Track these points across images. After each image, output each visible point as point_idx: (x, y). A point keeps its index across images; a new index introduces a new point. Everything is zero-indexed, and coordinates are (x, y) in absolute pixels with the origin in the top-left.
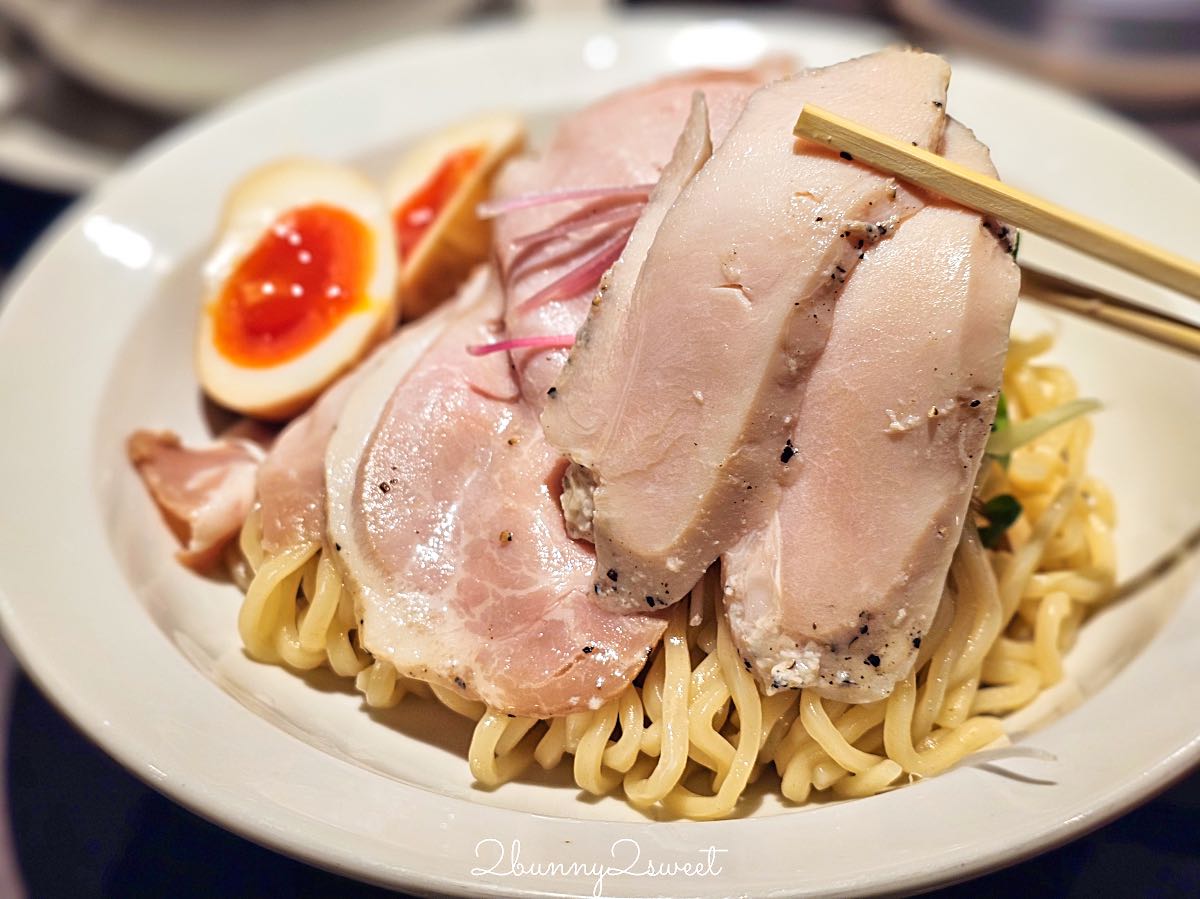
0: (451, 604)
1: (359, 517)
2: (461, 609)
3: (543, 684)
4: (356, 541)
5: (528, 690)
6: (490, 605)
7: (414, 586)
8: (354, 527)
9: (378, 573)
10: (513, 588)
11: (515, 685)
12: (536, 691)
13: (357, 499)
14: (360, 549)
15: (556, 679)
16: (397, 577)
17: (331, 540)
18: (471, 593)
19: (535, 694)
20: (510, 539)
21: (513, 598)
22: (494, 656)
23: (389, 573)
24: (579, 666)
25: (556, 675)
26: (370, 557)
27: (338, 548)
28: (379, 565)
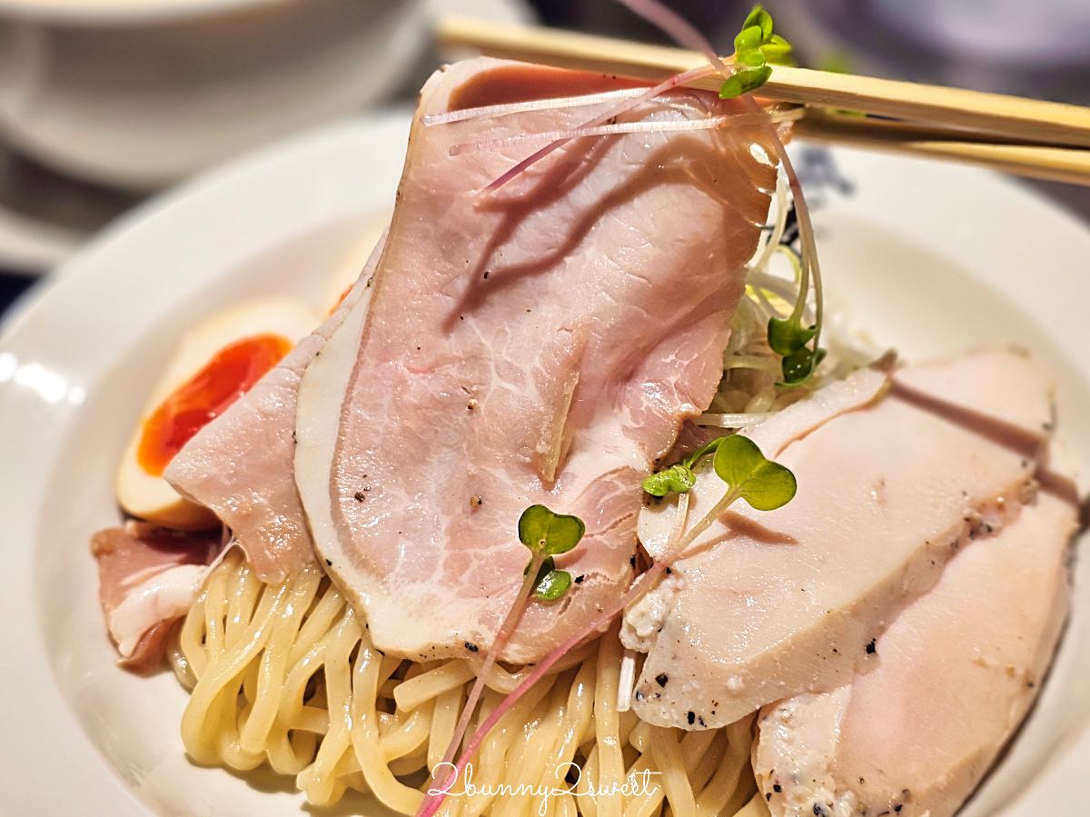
0: (441, 583)
1: (342, 529)
2: (451, 583)
3: (552, 625)
4: (345, 553)
5: (541, 636)
6: (476, 567)
7: (407, 581)
8: (340, 541)
9: (372, 578)
10: (496, 544)
11: (527, 635)
12: (547, 634)
13: (336, 513)
14: (350, 560)
15: (560, 616)
16: (391, 577)
17: (321, 558)
18: (455, 565)
19: (547, 638)
20: (480, 503)
21: (499, 554)
22: (497, 613)
23: (383, 576)
24: (577, 598)
25: (560, 613)
26: (361, 566)
27: (330, 564)
28: (372, 571)
